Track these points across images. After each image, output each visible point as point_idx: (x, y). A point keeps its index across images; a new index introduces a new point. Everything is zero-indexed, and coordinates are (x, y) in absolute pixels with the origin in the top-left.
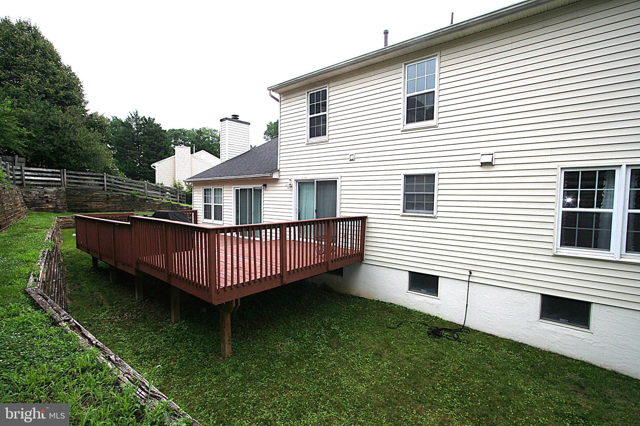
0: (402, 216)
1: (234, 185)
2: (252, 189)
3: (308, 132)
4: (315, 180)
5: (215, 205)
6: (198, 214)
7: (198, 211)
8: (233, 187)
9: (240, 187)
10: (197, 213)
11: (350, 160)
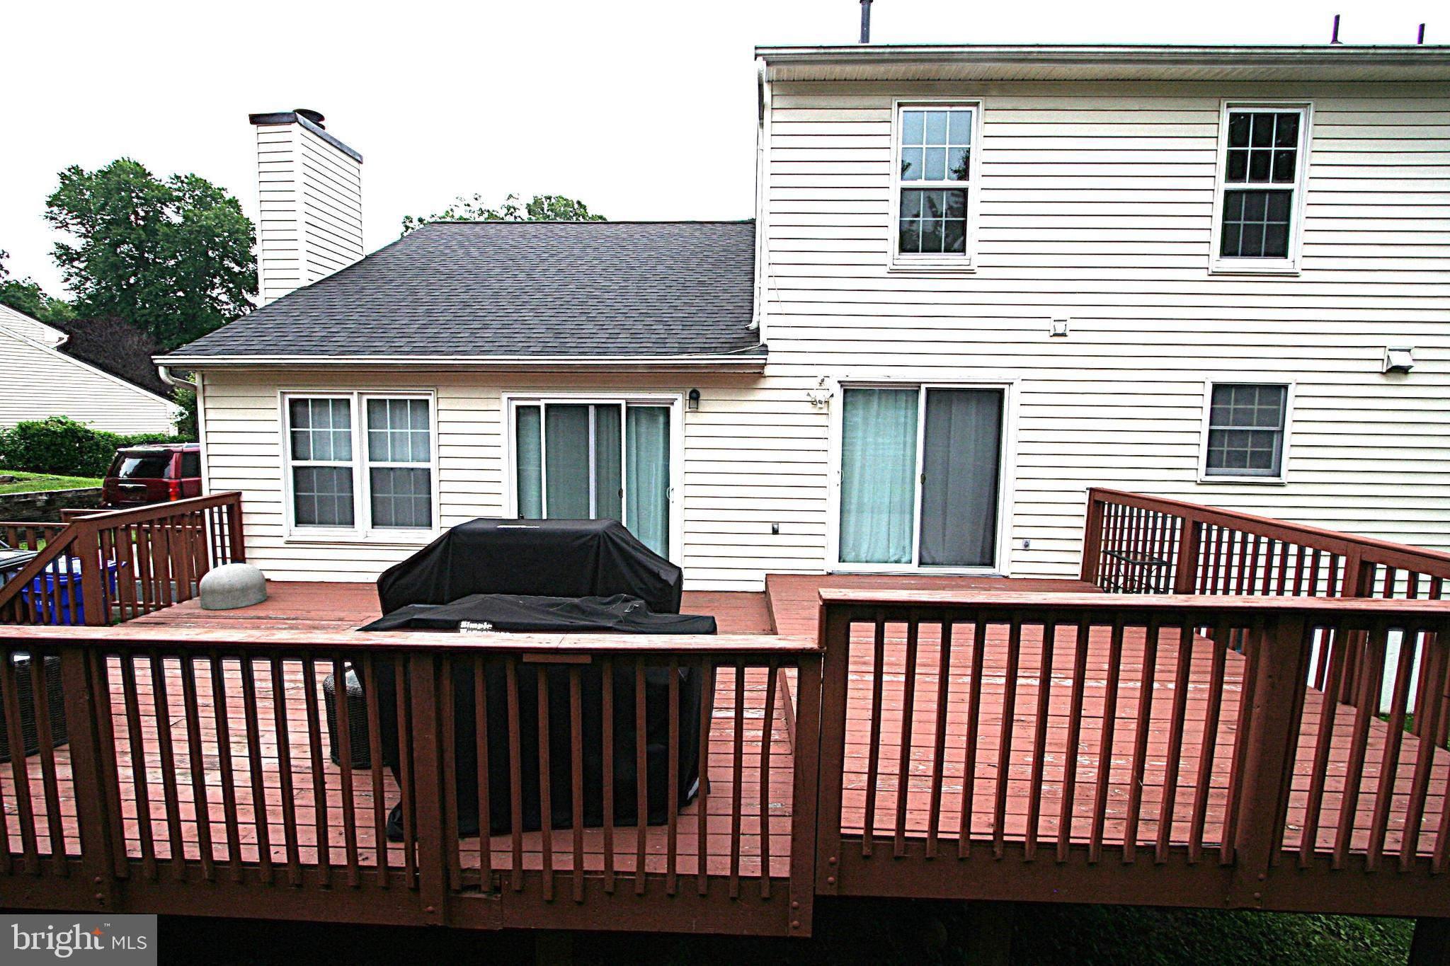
0: (1204, 483)
1: (506, 388)
2: (619, 406)
3: (894, 234)
4: (923, 387)
5: (371, 469)
6: (246, 508)
7: (245, 497)
8: (505, 396)
9: (543, 398)
10: (239, 502)
11: (1055, 335)
